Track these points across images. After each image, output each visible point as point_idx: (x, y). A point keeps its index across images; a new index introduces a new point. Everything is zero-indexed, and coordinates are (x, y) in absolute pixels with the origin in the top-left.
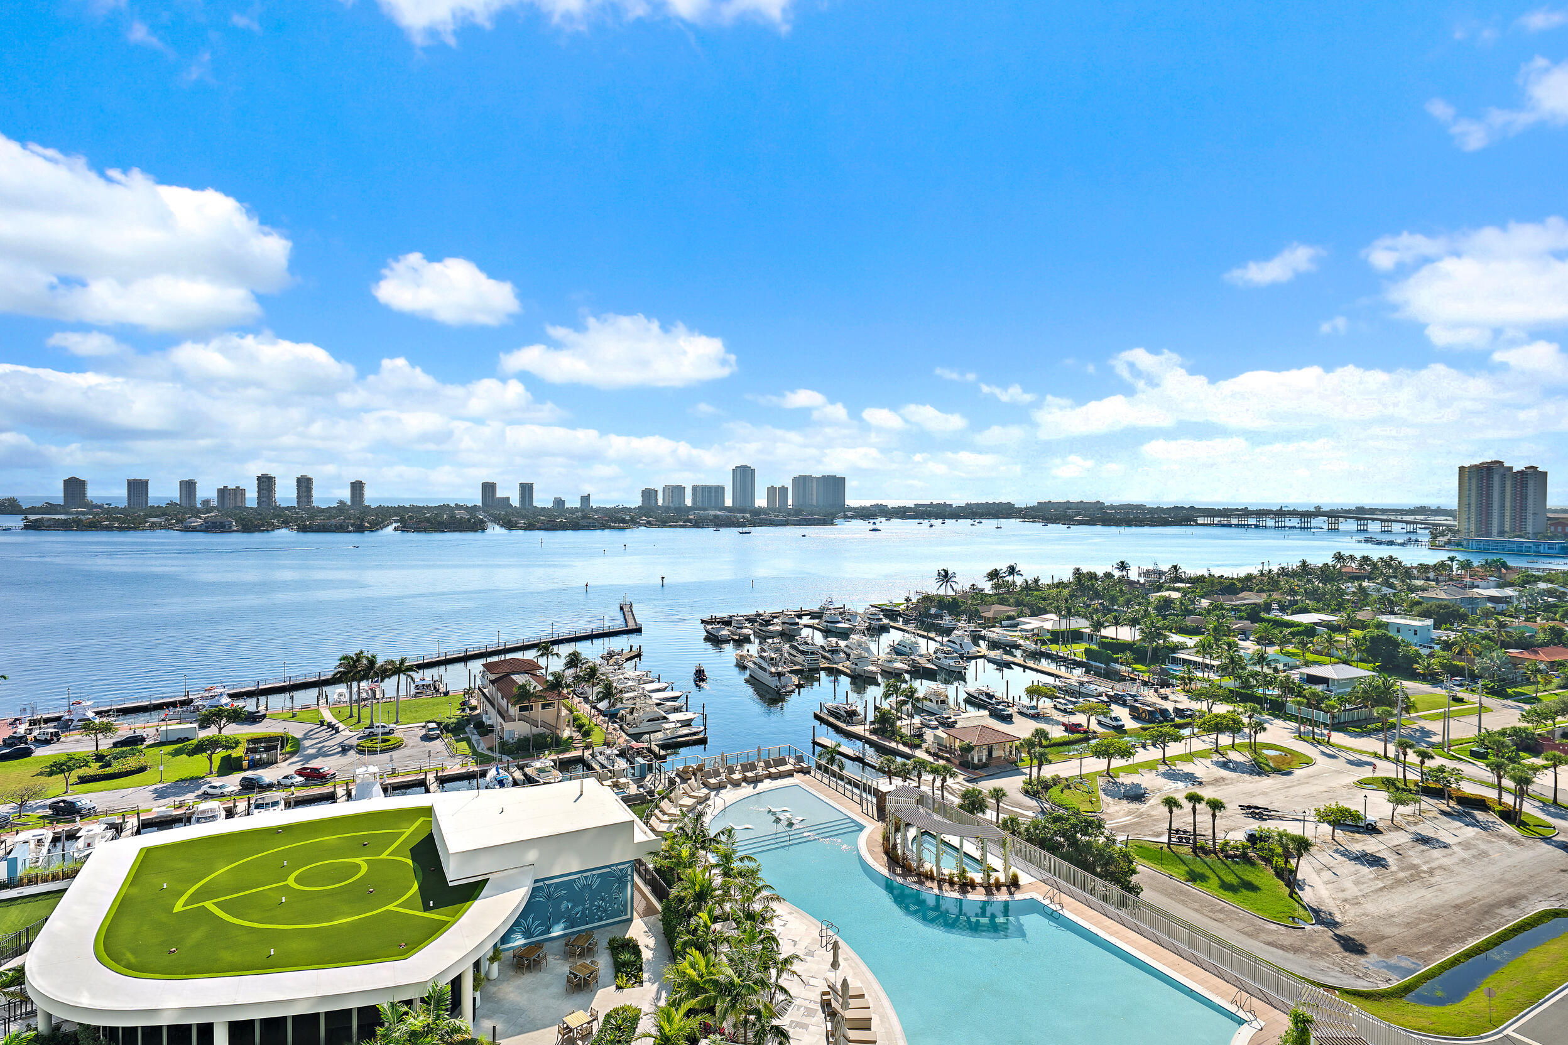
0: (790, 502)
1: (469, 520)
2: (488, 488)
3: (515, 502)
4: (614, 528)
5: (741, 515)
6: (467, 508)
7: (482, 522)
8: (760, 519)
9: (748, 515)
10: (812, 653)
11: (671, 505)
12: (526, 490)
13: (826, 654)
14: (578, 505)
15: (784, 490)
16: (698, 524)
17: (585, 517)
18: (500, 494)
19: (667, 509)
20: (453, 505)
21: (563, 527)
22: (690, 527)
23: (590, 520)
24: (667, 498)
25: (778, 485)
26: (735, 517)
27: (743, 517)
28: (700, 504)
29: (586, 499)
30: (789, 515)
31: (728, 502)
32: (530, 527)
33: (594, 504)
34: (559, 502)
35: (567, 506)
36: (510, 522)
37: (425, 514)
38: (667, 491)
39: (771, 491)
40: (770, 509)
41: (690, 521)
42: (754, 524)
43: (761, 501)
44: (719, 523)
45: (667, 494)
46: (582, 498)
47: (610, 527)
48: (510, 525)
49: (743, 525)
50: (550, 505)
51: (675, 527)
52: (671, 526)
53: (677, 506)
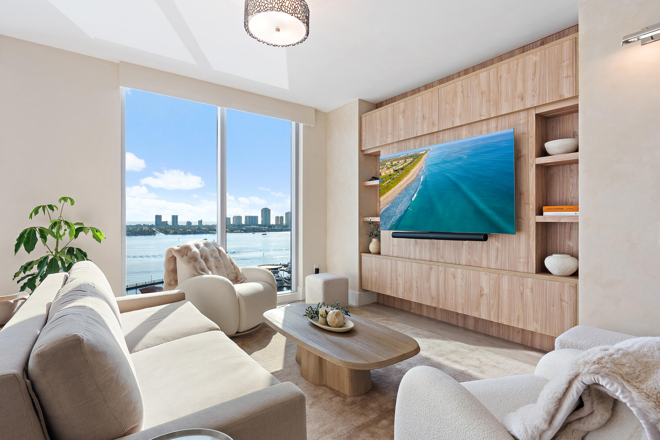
0: (284, 222)
1: (148, 231)
2: (158, 218)
3: (170, 223)
4: (211, 233)
5: (264, 228)
6: (148, 226)
7: (154, 231)
8: (271, 229)
9: (267, 228)
10: (281, 280)
11: (236, 224)
12: (175, 218)
13: (287, 281)
14: (197, 224)
15: (282, 218)
16: (246, 231)
17: (199, 229)
18: (163, 220)
19: (234, 225)
20: (142, 225)
21: (189, 233)
22: (243, 232)
23: (200, 230)
24: (235, 221)
25: (280, 216)
26: (262, 228)
27: (265, 229)
28: (248, 223)
29: (200, 222)
30: (283, 227)
32: (175, 233)
33: (204, 224)
34: (189, 223)
35: (192, 224)
36: (166, 231)
37: (129, 228)
38: (235, 218)
39: (277, 218)
40: (277, 225)
41: (243, 230)
42: (269, 231)
44: (254, 231)
45: (235, 219)
46: (199, 221)
47: (209, 233)
48: (166, 233)
49: (265, 231)
50: (185, 224)
51: (237, 232)
52: (235, 232)
53: (238, 224)
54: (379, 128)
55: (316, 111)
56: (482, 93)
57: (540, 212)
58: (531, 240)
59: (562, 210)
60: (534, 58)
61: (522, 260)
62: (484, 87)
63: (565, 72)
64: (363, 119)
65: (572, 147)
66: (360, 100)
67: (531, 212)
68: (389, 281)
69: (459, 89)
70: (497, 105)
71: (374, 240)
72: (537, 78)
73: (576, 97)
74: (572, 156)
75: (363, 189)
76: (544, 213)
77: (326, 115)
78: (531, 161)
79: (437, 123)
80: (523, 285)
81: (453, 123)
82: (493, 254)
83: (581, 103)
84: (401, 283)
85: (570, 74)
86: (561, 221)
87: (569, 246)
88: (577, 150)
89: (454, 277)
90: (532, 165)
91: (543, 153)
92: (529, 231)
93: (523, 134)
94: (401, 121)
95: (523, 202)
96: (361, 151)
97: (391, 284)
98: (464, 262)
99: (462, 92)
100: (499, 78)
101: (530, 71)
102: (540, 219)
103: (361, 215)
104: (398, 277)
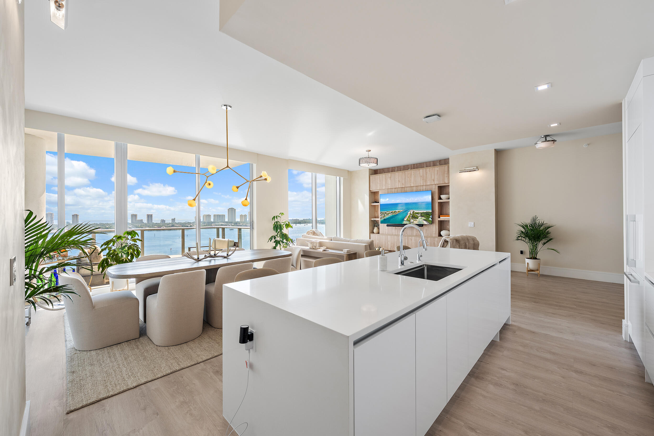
0: (248, 219)
2: (134, 216)
3: (145, 221)
5: (230, 224)
8: (237, 225)
9: (233, 224)
11: (206, 221)
12: (150, 217)
14: (171, 222)
15: (245, 216)
17: (172, 226)
18: (139, 218)
19: (204, 222)
24: (205, 218)
26: (228, 225)
28: (216, 221)
29: (173, 220)
30: (247, 223)
31: (226, 220)
33: (177, 221)
34: (163, 221)
35: (166, 222)
37: (106, 226)
39: (241, 216)
40: (241, 222)
43: (238, 220)
50: (159, 222)
53: (208, 221)
54: (379, 182)
55: (348, 171)
56: (421, 176)
57: (439, 217)
58: (437, 226)
59: (445, 216)
60: (437, 169)
61: (434, 233)
62: (421, 175)
63: (446, 175)
64: (371, 177)
65: (448, 198)
66: (369, 169)
67: (436, 217)
68: (384, 244)
69: (413, 173)
70: (426, 181)
71: (376, 228)
72: (438, 175)
73: (449, 183)
74: (448, 200)
75: (371, 206)
76: (440, 217)
77: (351, 172)
78: (436, 201)
79: (404, 184)
80: (434, 240)
81: (410, 185)
82: (425, 231)
83: (450, 184)
84: (389, 244)
85: (447, 176)
86: (445, 220)
87: (448, 228)
88: (449, 199)
89: (411, 240)
90: (437, 202)
91: (440, 198)
92: (436, 223)
93: (434, 192)
94: (389, 181)
95: (434, 214)
96: (370, 191)
97: (385, 245)
98: (415, 234)
99: (414, 174)
100: (426, 173)
101: (436, 172)
102: (439, 219)
103: (370, 218)
104: (388, 242)
